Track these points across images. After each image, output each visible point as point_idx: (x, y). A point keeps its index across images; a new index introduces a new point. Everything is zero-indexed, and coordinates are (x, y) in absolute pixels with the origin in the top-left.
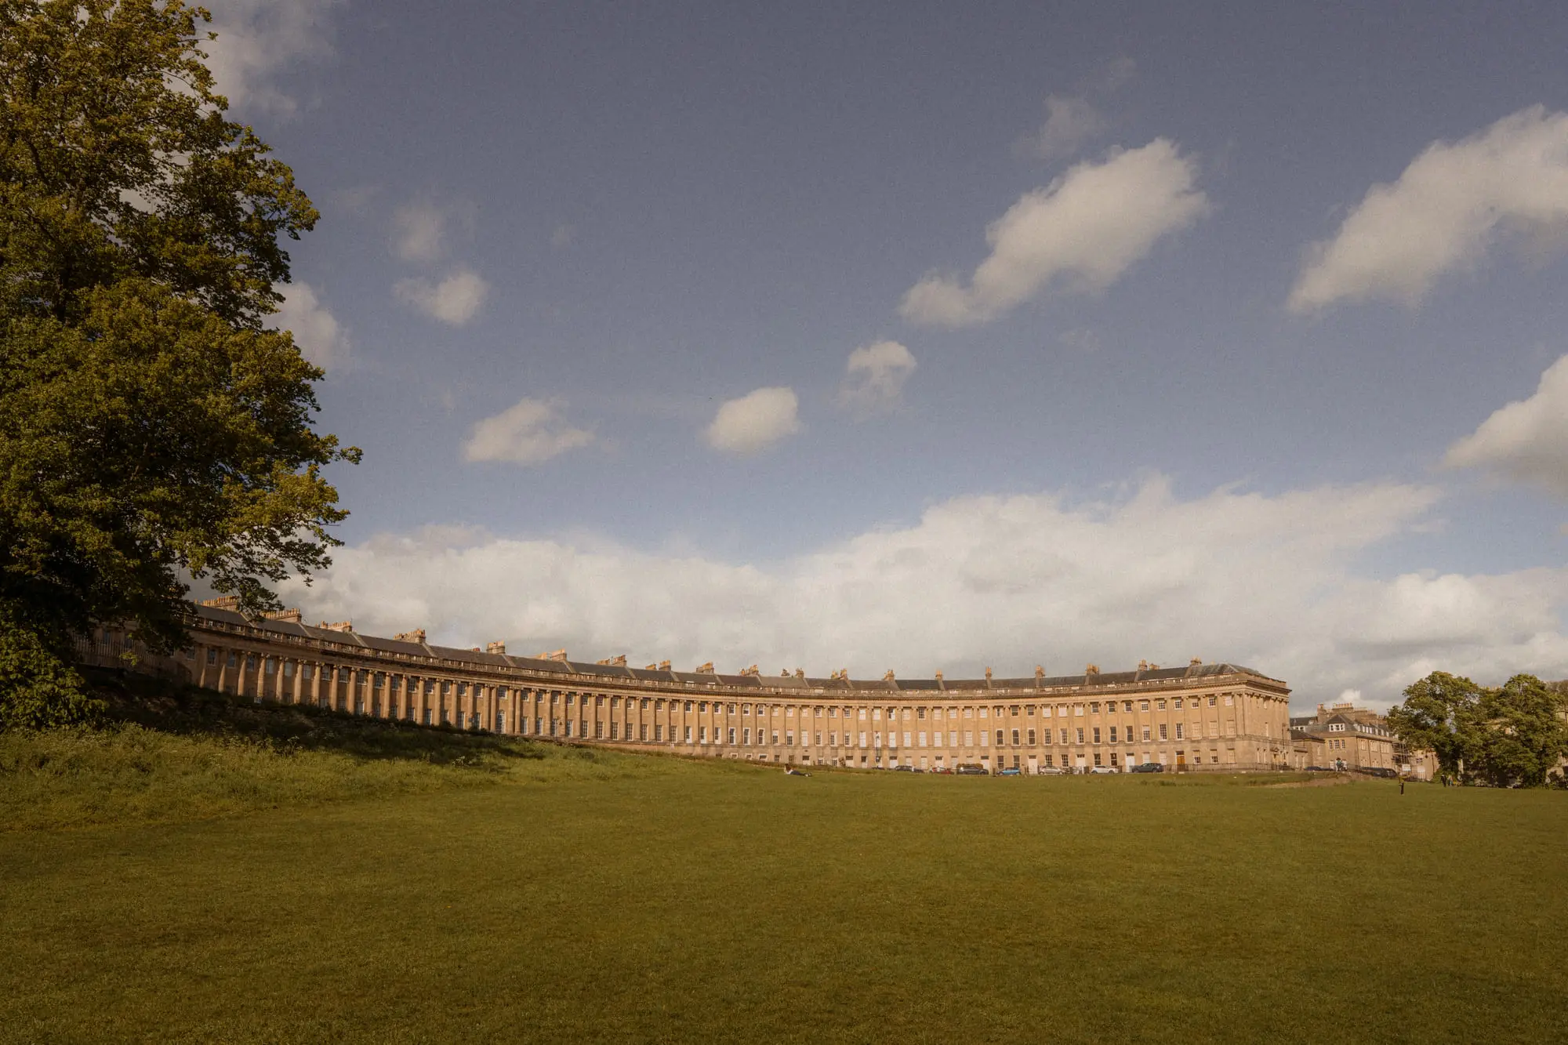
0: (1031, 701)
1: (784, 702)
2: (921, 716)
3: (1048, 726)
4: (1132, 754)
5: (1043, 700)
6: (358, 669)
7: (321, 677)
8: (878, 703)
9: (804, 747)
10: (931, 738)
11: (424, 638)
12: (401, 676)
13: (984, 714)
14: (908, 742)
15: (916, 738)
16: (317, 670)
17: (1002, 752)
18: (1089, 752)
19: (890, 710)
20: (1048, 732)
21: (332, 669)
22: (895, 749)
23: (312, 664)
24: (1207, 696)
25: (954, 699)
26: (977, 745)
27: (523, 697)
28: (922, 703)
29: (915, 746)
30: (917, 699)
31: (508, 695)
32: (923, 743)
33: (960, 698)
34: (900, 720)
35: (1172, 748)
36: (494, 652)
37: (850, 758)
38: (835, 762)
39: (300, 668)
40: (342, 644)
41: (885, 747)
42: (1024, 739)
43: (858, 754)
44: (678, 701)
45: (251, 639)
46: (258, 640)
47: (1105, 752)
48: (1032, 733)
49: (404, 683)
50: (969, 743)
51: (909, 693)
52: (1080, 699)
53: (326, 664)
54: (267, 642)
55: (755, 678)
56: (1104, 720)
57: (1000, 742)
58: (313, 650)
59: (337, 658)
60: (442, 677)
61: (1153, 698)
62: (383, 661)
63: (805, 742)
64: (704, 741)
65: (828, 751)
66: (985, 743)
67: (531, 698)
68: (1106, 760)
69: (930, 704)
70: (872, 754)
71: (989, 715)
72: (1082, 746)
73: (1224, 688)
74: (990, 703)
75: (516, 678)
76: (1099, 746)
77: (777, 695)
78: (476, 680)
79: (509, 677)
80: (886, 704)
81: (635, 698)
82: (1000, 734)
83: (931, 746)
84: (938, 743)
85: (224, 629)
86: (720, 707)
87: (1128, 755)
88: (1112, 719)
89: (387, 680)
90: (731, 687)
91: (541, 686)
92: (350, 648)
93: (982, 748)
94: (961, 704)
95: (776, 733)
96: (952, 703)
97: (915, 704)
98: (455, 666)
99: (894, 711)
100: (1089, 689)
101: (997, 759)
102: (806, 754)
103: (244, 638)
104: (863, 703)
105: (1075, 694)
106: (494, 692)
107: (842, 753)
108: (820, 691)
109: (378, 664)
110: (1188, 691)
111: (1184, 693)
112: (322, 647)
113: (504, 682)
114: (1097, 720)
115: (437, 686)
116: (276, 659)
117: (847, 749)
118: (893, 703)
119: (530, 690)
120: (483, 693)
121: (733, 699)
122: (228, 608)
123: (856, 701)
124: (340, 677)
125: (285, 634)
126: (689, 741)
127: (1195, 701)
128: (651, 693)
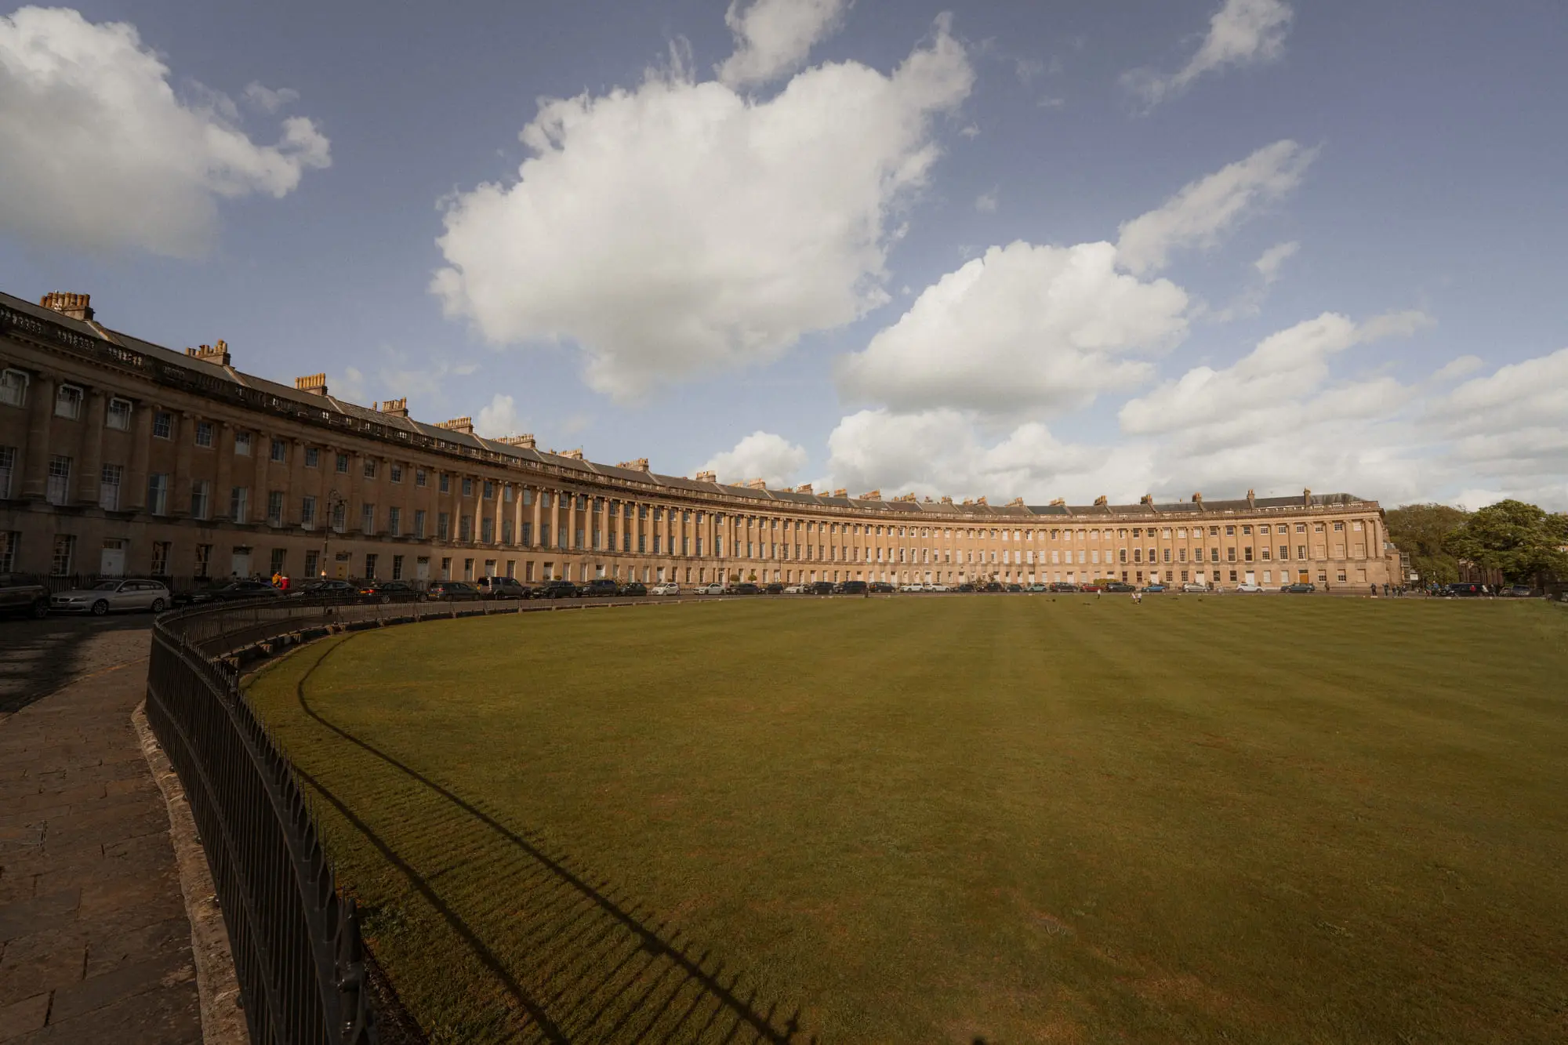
0: (1152, 525)
1: (944, 525)
2: (1054, 537)
3: (1169, 546)
4: (1253, 572)
5: (1164, 524)
6: (595, 497)
7: (560, 505)
8: (1018, 526)
9: (960, 565)
10: (1062, 555)
11: (648, 466)
12: (633, 504)
13: (1108, 535)
14: (1042, 560)
15: (1048, 557)
16: (556, 497)
17: (1126, 569)
18: (1210, 569)
19: (1028, 532)
20: (1167, 552)
21: (570, 496)
22: (1034, 565)
23: (551, 492)
24: (1333, 521)
25: (1083, 523)
26: (1102, 562)
27: (737, 523)
28: (1055, 526)
29: (1049, 563)
30: (1051, 523)
31: (724, 521)
32: (1056, 560)
33: (1089, 522)
34: (1035, 539)
35: (1295, 567)
36: (705, 480)
37: (997, 573)
38: (984, 577)
39: (539, 496)
40: (578, 471)
41: (1024, 564)
42: (1145, 557)
43: (1003, 570)
44: (860, 525)
45: (489, 464)
46: (496, 465)
47: (1225, 570)
48: (1152, 552)
49: (636, 510)
50: (1095, 559)
51: (1043, 517)
52: (1200, 523)
53: (564, 492)
54: (504, 467)
55: (914, 504)
56: (1223, 542)
57: (1123, 559)
58: (552, 477)
59: (574, 486)
60: (669, 504)
61: (1275, 523)
62: (617, 489)
63: (960, 560)
64: (881, 560)
65: (979, 568)
66: (1109, 559)
67: (743, 522)
68: (1225, 577)
69: (1062, 527)
70: (1014, 570)
71: (1113, 536)
72: (1201, 564)
73: (1354, 515)
74: (1115, 526)
75: (732, 505)
76: (1218, 564)
77: (938, 520)
78: (698, 507)
79: (724, 504)
80: (1025, 526)
81: (826, 523)
82: (1123, 553)
83: (1062, 563)
84: (1069, 560)
85: (458, 452)
86: (892, 530)
87: (1248, 572)
88: (1230, 541)
89: (621, 507)
90: (900, 512)
91: (752, 512)
92: (585, 475)
93: (1107, 565)
94: (1089, 527)
95: (936, 552)
96: (1081, 526)
97: (1050, 527)
98: (679, 493)
99: (1031, 532)
100: (1208, 515)
101: (1122, 574)
102: (962, 570)
103: (481, 462)
104: (1006, 526)
105: (1195, 519)
106: (713, 518)
107: (990, 570)
108: (969, 516)
109: (613, 492)
110: (1312, 517)
111: (1309, 519)
112: (560, 474)
113: (722, 509)
114: (1214, 541)
115: (665, 513)
116: (514, 485)
117: (994, 565)
118: (1030, 526)
119: (742, 516)
120: (704, 519)
121: (903, 523)
122: (460, 431)
123: (1001, 525)
124: (578, 505)
125: (523, 459)
126: (869, 560)
127: (1320, 526)
128: (838, 518)
